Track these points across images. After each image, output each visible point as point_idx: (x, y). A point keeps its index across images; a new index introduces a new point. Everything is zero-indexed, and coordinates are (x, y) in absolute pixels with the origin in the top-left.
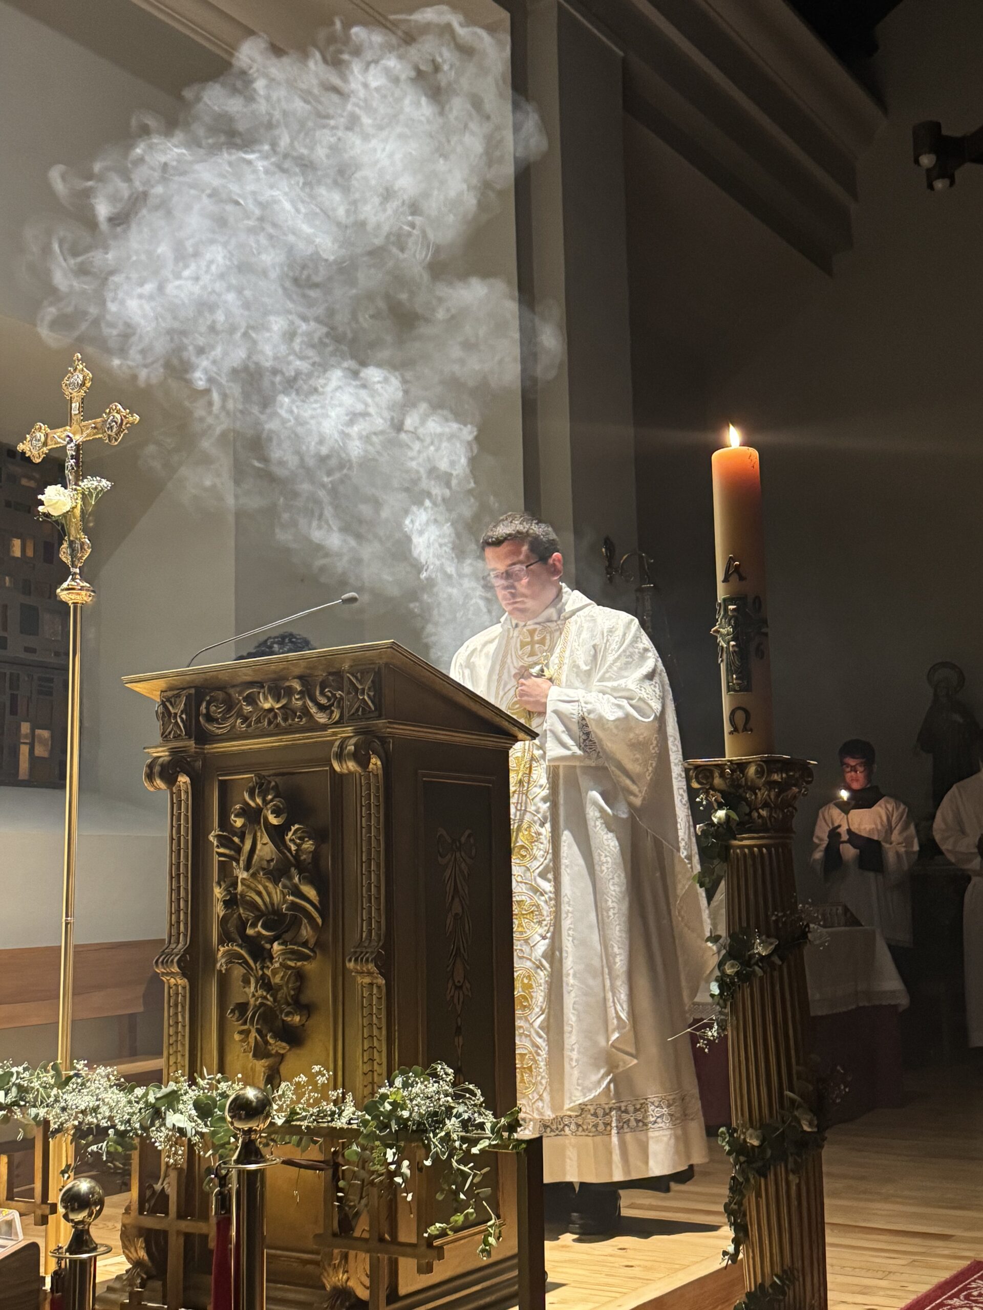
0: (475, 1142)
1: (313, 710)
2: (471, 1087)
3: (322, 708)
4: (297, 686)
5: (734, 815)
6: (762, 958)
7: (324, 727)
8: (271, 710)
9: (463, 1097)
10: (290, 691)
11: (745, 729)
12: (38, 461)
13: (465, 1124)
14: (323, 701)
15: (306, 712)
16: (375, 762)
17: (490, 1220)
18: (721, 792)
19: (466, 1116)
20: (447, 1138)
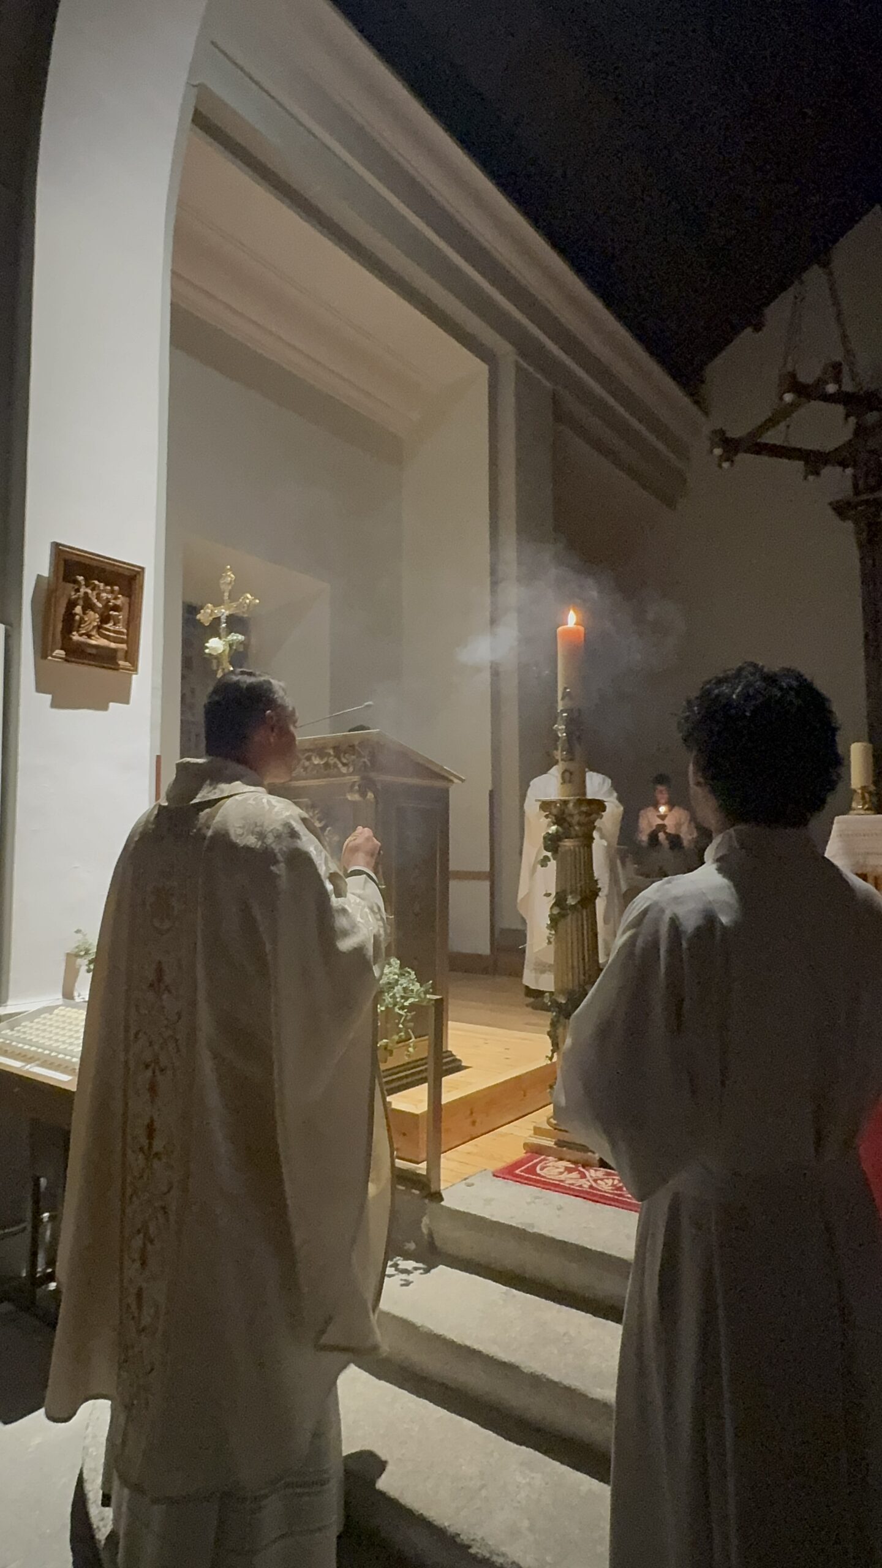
0: (406, 999)
1: (340, 765)
2: (409, 970)
3: (344, 765)
4: (331, 752)
5: (560, 829)
6: (572, 906)
7: (344, 775)
8: (318, 765)
9: (404, 975)
10: (329, 755)
11: (570, 782)
12: (207, 624)
13: (405, 989)
14: (345, 761)
15: (335, 766)
16: (370, 795)
17: (410, 1039)
18: (555, 816)
19: (404, 985)
20: (394, 997)
